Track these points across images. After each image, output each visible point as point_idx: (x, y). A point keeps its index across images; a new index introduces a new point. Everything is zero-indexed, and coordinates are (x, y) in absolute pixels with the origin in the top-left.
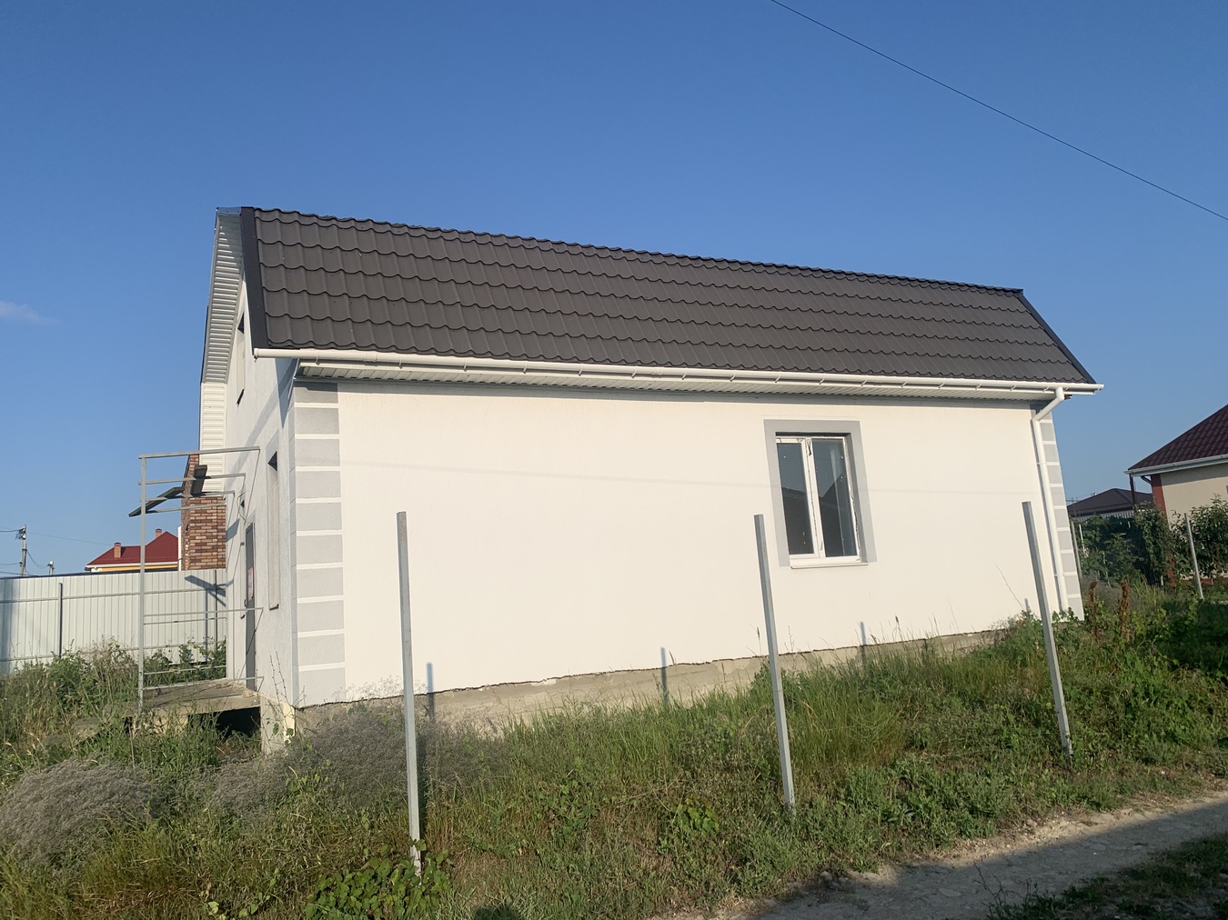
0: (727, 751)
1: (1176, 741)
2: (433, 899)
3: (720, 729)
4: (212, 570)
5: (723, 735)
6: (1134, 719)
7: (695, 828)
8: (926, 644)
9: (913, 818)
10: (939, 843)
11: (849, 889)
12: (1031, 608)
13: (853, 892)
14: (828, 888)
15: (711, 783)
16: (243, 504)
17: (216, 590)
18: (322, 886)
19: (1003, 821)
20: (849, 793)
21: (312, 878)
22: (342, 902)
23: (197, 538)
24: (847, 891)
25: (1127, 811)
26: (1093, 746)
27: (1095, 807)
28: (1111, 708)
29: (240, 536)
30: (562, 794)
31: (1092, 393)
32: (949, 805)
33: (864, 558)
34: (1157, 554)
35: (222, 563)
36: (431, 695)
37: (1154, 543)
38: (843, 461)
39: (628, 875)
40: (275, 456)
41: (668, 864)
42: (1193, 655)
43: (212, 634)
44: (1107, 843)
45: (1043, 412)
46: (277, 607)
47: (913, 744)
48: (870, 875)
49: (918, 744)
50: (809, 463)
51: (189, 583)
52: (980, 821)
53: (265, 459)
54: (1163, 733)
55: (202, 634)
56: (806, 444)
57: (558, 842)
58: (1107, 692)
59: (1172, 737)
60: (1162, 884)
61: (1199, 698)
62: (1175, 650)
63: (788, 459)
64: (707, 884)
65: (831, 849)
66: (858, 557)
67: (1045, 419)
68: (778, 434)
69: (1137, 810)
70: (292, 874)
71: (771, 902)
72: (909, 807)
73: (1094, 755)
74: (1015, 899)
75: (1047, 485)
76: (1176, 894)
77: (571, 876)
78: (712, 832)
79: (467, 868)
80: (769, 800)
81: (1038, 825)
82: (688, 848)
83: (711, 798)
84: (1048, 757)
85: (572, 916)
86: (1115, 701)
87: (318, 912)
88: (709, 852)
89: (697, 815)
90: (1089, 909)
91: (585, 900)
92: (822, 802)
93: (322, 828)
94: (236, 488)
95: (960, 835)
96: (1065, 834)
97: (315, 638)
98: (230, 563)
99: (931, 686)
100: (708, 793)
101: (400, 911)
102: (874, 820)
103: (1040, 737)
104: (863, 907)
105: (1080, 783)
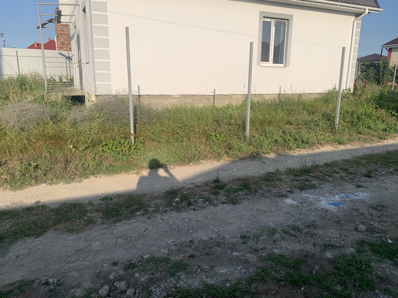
0: (230, 119)
1: (370, 129)
2: (138, 150)
3: (229, 113)
4: (67, 51)
5: (229, 115)
6: (359, 121)
7: (217, 140)
8: (300, 95)
9: (284, 142)
10: (290, 149)
11: (260, 158)
12: (336, 87)
13: (262, 159)
14: (254, 157)
15: (224, 128)
16: (75, 27)
17: (69, 58)
18: (104, 144)
19: (311, 145)
20: (266, 134)
21: (101, 142)
22: (110, 148)
23: (61, 40)
24: (260, 159)
25: (349, 145)
26: (344, 128)
27: (339, 144)
28: (353, 118)
29: (75, 39)
30: (178, 127)
31: (378, 12)
32: (296, 140)
33: (285, 65)
34: (383, 75)
35: (70, 50)
36: (139, 96)
37: (383, 71)
38: (285, 29)
39: (196, 150)
40: (85, 8)
41: (208, 148)
42: (384, 105)
43: (69, 73)
44: (340, 153)
45: (359, 18)
46: (88, 63)
47: (289, 123)
48: (268, 155)
49: (290, 123)
50: (273, 29)
51: (59, 55)
52: (304, 145)
53: (81, 9)
54: (367, 126)
55: (66, 73)
56: (273, 22)
57: (176, 140)
58: (353, 113)
59: (369, 127)
60: (353, 164)
61: (382, 117)
62: (379, 103)
63: (266, 27)
64: (219, 154)
65: (257, 148)
66: (283, 65)
67: (359, 21)
68: (264, 17)
69: (352, 146)
70: (95, 140)
71: (237, 159)
72: (283, 139)
73: (344, 130)
74: (309, 164)
75: (353, 45)
76: (357, 167)
77: (179, 148)
78: (223, 141)
79: (149, 144)
80: (241, 134)
81: (321, 147)
82: (215, 144)
83: (223, 132)
84: (329, 130)
85: (178, 158)
86: (355, 116)
87: (103, 150)
88: (221, 146)
89: (219, 136)
90: (330, 168)
91: (183, 155)
92: (257, 136)
93: (104, 129)
94: (73, 21)
95: (297, 147)
96: (329, 150)
97: (101, 73)
98: (73, 49)
99: (298, 107)
100: (223, 130)
101: (128, 152)
102: (272, 141)
103: (329, 124)
104: (264, 163)
105: (337, 137)
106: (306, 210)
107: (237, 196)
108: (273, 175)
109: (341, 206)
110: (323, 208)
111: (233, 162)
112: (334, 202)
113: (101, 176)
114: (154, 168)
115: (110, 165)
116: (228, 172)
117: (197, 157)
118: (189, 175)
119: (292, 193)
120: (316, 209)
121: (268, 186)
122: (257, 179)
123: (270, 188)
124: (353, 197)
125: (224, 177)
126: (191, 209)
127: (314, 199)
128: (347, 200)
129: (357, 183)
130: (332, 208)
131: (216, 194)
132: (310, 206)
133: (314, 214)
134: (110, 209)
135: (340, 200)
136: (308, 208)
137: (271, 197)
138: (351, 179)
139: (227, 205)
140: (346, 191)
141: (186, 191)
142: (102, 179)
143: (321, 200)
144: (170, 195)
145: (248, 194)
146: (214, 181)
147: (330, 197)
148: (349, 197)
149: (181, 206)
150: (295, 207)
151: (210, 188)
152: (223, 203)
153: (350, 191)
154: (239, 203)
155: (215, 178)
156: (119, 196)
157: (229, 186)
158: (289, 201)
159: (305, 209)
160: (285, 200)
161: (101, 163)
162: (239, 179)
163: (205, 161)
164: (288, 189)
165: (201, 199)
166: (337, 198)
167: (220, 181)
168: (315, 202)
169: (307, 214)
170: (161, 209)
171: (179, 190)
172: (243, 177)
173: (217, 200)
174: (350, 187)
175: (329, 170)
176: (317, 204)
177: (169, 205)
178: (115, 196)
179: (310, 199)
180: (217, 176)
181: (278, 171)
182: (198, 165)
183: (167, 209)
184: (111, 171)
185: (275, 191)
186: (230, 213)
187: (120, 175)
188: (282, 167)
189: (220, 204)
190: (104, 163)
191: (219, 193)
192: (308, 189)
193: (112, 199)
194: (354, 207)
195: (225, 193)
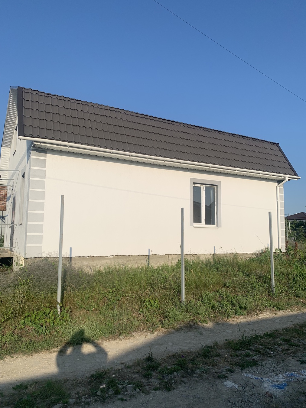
0: (165, 283)
2: (63, 321)
3: (164, 275)
4: (1, 211)
5: (164, 278)
6: (295, 283)
7: (152, 306)
8: (235, 255)
9: (222, 308)
10: (228, 316)
11: (197, 328)
13: (199, 329)
14: (191, 327)
15: (159, 292)
16: (13, 190)
17: (2, 218)
18: (26, 315)
19: (249, 311)
20: (203, 299)
21: (23, 312)
22: (33, 320)
24: (197, 329)
25: (288, 311)
26: (281, 291)
27: (278, 309)
28: (289, 279)
29: (11, 200)
30: (110, 292)
31: (297, 180)
32: (233, 305)
33: (217, 226)
35: (5, 209)
36: (71, 258)
38: (214, 194)
39: (128, 319)
40: (24, 174)
41: (141, 317)
44: (280, 320)
45: (281, 184)
46: (21, 225)
47: (225, 286)
48: (205, 324)
49: (227, 286)
50: (203, 194)
52: (242, 311)
53: (21, 175)
54: (304, 289)
56: (203, 187)
57: (107, 307)
58: (288, 275)
60: (295, 333)
63: (196, 192)
64: (153, 324)
65: (194, 316)
66: (215, 225)
67: (281, 186)
68: (194, 183)
69: (291, 311)
70: (17, 310)
71: (172, 330)
72: (221, 305)
73: (281, 293)
74: (248, 335)
75: (279, 208)
76: (299, 337)
77: (109, 318)
78: (157, 308)
79: (76, 313)
80: (176, 299)
81: (260, 313)
82: (149, 312)
83: (158, 297)
84: (267, 293)
85: (108, 330)
86: (290, 277)
87: (24, 323)
88: (155, 314)
89: (153, 302)
90: (271, 339)
91: (113, 325)
92: (193, 301)
93: (28, 297)
94: (11, 184)
95: (235, 314)
96: (268, 316)
97: (33, 235)
98: (8, 209)
99: (234, 268)
100: (157, 295)
101: (52, 325)
102: (209, 308)
103: (265, 286)
104: (201, 334)
105: (275, 301)
106: (249, 395)
107: (171, 379)
108: (211, 350)
109: (286, 388)
110: (267, 393)
111: (168, 334)
112: (278, 383)
113: (18, 356)
114: (79, 344)
115: (31, 341)
116: (162, 346)
117: (128, 328)
118: (119, 352)
119: (233, 373)
120: (259, 394)
121: (206, 363)
122: (194, 355)
123: (208, 366)
124: (299, 376)
125: (158, 353)
126: (119, 399)
127: (257, 380)
128: (292, 380)
129: (300, 357)
130: (277, 392)
131: (148, 377)
132: (252, 389)
133: (258, 401)
134: (24, 401)
135: (284, 381)
136: (251, 393)
137: (210, 378)
138: (294, 353)
139: (161, 391)
140: (290, 368)
141: (114, 374)
142: (19, 360)
143: (263, 382)
144: (95, 380)
145: (184, 375)
146: (146, 359)
147: (273, 376)
148: (294, 376)
149: (107, 395)
150: (236, 392)
151: (142, 369)
152: (156, 389)
153: (294, 368)
154: (174, 389)
155: (148, 355)
156: (36, 382)
157: (163, 366)
158: (229, 384)
159: (247, 394)
160: (225, 382)
161: (20, 339)
162: (174, 356)
163: (137, 334)
164: (228, 367)
165: (130, 384)
166: (281, 378)
167: (153, 359)
168: (257, 385)
169: (249, 402)
170: (83, 400)
171: (106, 373)
172: (179, 353)
173: (149, 385)
174: (293, 362)
175: (270, 341)
176: (261, 387)
177: (93, 394)
178: (31, 383)
179: (252, 380)
180: (150, 353)
181: (216, 344)
182: (130, 338)
183: (90, 400)
184: (31, 349)
185: (214, 371)
186: (164, 403)
187: (40, 355)
188: (220, 339)
189: (153, 391)
190: (24, 339)
191: (151, 375)
192: (249, 366)
193: (27, 388)
194: (301, 390)
195: (159, 375)
